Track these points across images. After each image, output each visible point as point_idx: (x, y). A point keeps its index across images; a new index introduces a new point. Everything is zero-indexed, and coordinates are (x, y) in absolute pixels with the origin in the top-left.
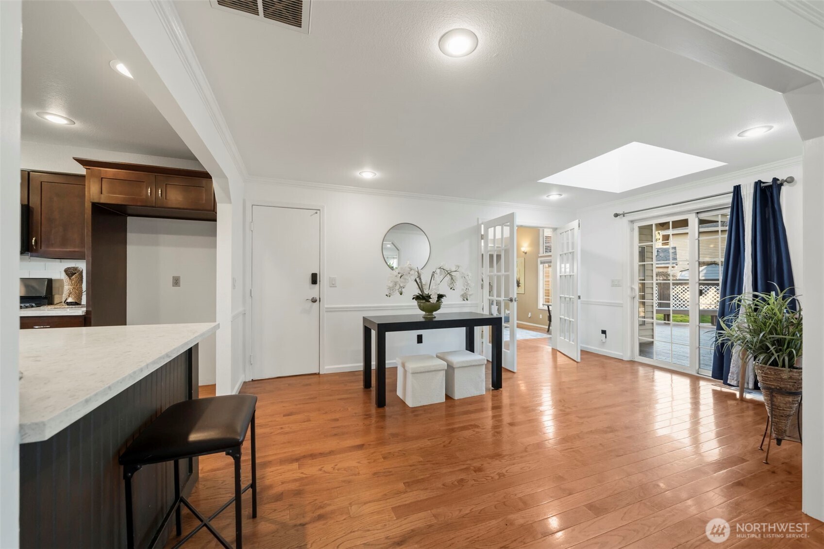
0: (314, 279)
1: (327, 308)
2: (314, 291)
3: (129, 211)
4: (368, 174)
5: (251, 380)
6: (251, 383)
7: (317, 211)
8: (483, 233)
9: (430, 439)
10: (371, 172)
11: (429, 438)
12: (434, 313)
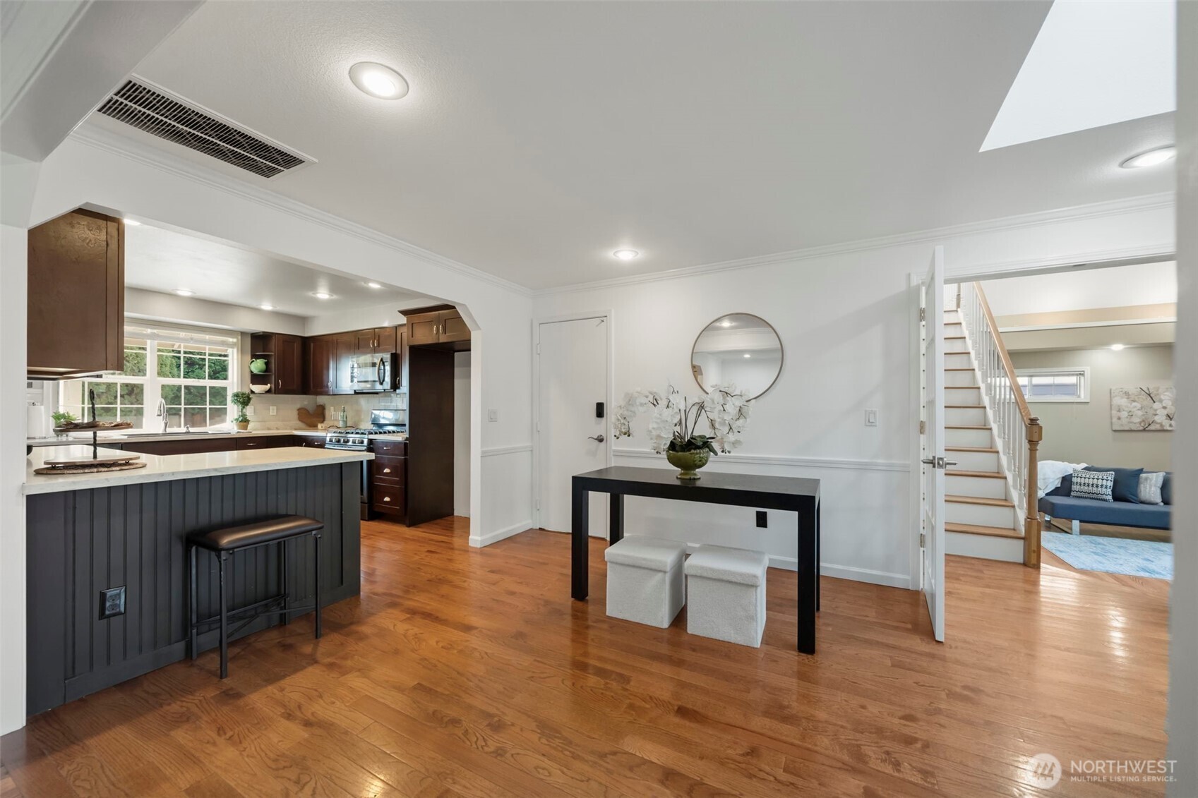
0: (600, 410)
1: (615, 451)
2: (599, 427)
3: (456, 348)
4: (625, 254)
5: (538, 528)
6: (539, 531)
7: (602, 318)
8: (923, 305)
9: (538, 661)
10: (629, 251)
11: (539, 659)
12: (697, 470)
